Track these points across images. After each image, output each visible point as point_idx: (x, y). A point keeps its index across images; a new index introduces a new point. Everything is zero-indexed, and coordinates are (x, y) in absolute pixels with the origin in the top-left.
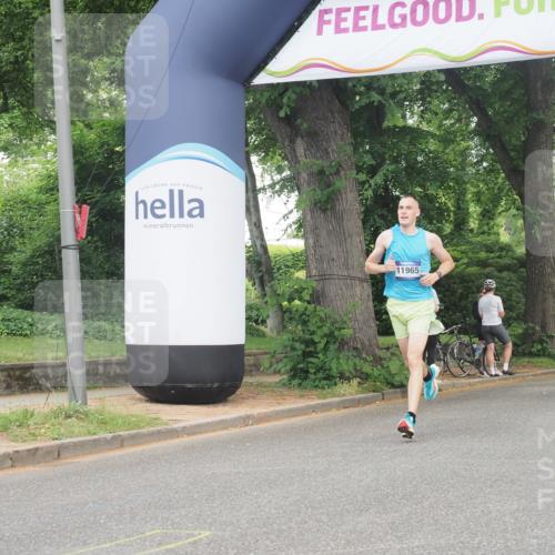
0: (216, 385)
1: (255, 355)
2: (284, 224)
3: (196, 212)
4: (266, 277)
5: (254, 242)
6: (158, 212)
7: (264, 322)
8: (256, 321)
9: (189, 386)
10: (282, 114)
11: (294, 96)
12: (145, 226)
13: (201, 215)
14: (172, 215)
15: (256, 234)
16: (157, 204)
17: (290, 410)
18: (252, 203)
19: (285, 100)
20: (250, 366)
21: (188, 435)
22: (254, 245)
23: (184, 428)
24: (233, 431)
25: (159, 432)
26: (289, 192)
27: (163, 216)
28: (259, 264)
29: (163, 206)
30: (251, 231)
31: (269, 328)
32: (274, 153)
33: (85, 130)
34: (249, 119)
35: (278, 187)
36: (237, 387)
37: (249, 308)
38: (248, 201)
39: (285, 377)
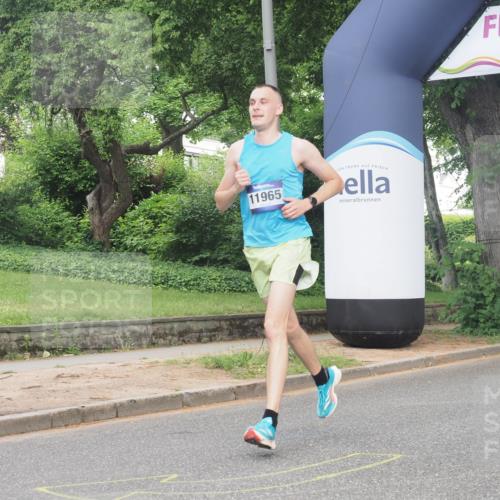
0: (401, 332)
1: (432, 307)
2: (456, 197)
3: (383, 188)
4: (441, 242)
5: (430, 212)
6: (352, 189)
7: (440, 279)
8: (434, 279)
9: (379, 333)
10: (453, 106)
11: (464, 90)
12: (341, 201)
13: (387, 190)
14: (363, 191)
15: (432, 205)
16: (351, 182)
17: (464, 353)
18: (428, 180)
19: (456, 94)
20: (430, 316)
21: (379, 373)
22: (430, 215)
23: (375, 368)
24: (415, 371)
25: (355, 371)
26: (460, 169)
27: (356, 192)
28: (435, 230)
29: (356, 184)
30: (428, 203)
31: (444, 284)
32: (446, 137)
33: (290, 123)
34: (426, 109)
35: (450, 166)
36: (419, 334)
37: (427, 267)
38: (425, 178)
39: (459, 325)
